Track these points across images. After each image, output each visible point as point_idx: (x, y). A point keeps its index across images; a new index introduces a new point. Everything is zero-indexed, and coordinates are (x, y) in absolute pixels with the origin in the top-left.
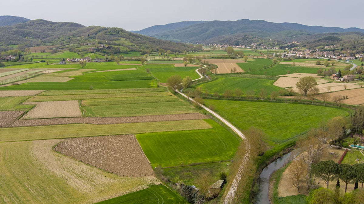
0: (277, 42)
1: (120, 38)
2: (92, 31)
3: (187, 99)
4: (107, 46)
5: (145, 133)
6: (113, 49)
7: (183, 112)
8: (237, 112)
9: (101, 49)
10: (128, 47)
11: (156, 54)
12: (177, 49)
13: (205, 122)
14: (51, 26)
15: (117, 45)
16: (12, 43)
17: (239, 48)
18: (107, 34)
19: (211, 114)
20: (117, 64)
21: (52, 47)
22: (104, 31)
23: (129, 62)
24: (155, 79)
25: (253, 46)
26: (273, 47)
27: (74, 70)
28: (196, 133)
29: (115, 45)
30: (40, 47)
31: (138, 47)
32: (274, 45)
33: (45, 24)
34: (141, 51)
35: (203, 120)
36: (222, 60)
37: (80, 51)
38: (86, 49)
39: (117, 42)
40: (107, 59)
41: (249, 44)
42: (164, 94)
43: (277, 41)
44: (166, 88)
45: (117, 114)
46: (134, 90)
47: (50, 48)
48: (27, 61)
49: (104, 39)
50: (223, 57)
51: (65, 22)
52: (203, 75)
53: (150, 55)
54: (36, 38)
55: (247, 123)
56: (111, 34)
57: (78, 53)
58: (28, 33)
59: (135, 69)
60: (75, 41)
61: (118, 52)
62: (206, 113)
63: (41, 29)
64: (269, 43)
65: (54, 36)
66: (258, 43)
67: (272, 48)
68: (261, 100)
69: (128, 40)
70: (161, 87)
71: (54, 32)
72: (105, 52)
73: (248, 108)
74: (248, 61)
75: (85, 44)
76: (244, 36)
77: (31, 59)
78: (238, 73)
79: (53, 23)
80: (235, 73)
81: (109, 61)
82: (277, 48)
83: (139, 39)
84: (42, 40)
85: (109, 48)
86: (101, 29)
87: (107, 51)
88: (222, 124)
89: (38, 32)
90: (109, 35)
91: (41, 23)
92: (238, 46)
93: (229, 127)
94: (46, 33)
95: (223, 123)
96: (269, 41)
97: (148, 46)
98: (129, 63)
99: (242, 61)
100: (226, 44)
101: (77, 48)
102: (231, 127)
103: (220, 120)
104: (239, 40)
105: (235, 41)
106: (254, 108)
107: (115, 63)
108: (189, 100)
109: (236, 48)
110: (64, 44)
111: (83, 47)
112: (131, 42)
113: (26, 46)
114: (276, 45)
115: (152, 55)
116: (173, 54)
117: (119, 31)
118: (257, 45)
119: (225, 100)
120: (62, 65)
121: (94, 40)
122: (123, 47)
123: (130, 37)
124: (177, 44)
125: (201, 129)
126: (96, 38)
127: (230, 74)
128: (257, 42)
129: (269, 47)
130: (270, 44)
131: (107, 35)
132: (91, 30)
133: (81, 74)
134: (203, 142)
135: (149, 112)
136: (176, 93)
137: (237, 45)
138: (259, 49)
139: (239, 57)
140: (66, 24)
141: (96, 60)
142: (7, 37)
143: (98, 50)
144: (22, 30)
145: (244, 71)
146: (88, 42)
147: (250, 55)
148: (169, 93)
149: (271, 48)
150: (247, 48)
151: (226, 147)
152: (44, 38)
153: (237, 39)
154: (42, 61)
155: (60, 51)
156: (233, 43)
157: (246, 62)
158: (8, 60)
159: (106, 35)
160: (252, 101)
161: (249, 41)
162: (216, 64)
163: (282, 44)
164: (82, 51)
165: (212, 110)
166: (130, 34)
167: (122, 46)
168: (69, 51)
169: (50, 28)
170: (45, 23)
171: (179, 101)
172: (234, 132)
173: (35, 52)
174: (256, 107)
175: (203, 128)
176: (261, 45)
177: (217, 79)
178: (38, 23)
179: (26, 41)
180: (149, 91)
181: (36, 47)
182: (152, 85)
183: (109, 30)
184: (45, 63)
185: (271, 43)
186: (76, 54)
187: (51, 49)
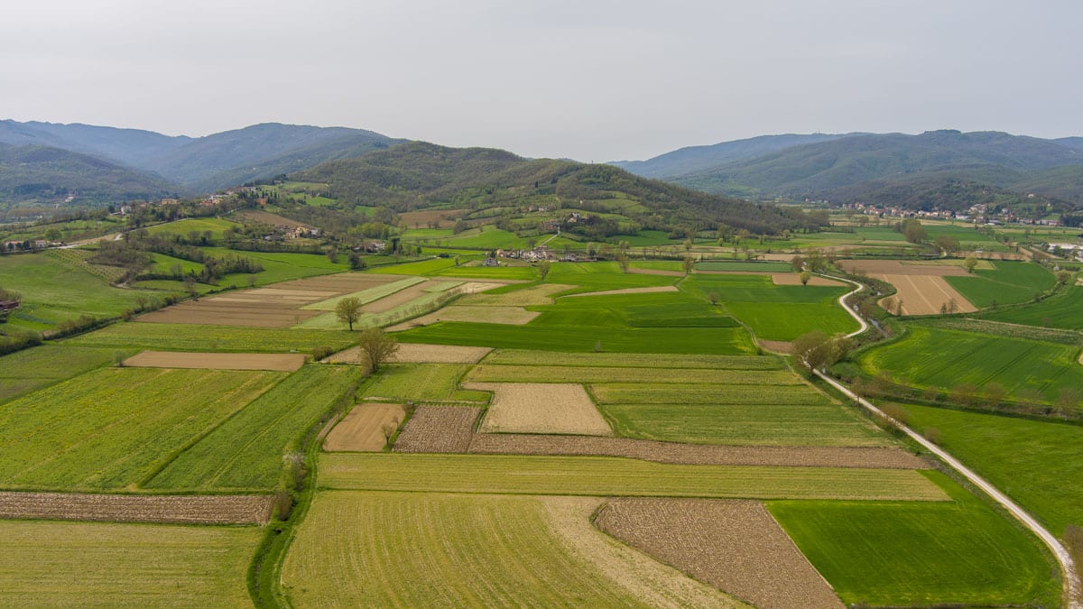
0: (1053, 204)
1: (613, 193)
2: (543, 172)
3: (855, 402)
4: (585, 215)
5: (786, 499)
6: (602, 225)
7: (855, 443)
8: (1003, 455)
9: (573, 225)
10: (636, 217)
11: (708, 238)
12: (763, 223)
13: (925, 478)
14: (444, 159)
15: (608, 212)
16: (362, 201)
17: (935, 219)
18: (581, 181)
19: (935, 457)
20: (621, 271)
21: (452, 213)
22: (573, 175)
23: (650, 263)
24: (740, 326)
25: (977, 213)
26: (1040, 217)
27: (528, 286)
28: (913, 511)
29: (604, 211)
30: (425, 211)
31: (660, 217)
32: (1043, 213)
33: (429, 153)
34: (669, 231)
35: (918, 470)
36: (896, 263)
37: (523, 227)
38: (538, 224)
39: (606, 204)
40: (592, 253)
41: (963, 207)
42: (781, 377)
43: (1054, 201)
44: (781, 360)
45: (692, 434)
46: (702, 360)
47: (447, 217)
48: (409, 254)
49: (573, 196)
50: (899, 255)
51: (475, 148)
52: (866, 321)
53: (696, 240)
54: (412, 189)
55: (1042, 492)
56: (592, 183)
57: (518, 235)
58: (393, 176)
59: (674, 289)
60: (505, 200)
61: (612, 233)
62: (918, 451)
63: (422, 165)
64: (1025, 205)
65: (453, 185)
66: (993, 205)
67: (1038, 222)
68: (1059, 416)
69: (633, 197)
70: (768, 354)
71: (451, 174)
72: (581, 233)
73: (1033, 444)
74: (977, 272)
75: (530, 209)
76: (946, 183)
77: (419, 251)
78: (961, 316)
79: (446, 150)
80: (952, 316)
81: (600, 259)
82: (1051, 222)
83: (662, 195)
84: (427, 195)
85: (591, 221)
86: (566, 166)
87: (587, 229)
88: (974, 491)
89: (415, 174)
90: (586, 183)
91: (420, 151)
92: (931, 212)
93: (1000, 504)
94: (432, 176)
95: (976, 488)
96: (1027, 200)
97: (686, 214)
98: (650, 268)
99: (956, 267)
100: (894, 206)
101: (513, 221)
102: (1002, 502)
103: (965, 479)
104: (931, 193)
105: (921, 198)
106: (1048, 443)
107: (614, 266)
108: (860, 406)
109: (923, 217)
110: (479, 207)
111: (527, 219)
112: (643, 204)
113: (393, 211)
114: (1050, 213)
115: (700, 240)
116: (757, 238)
117: (610, 175)
118: (988, 211)
119: (956, 409)
120: (490, 270)
121: (550, 196)
122: (623, 217)
123: (639, 189)
124: (760, 207)
125: (921, 499)
126: (554, 193)
127: (938, 317)
128: (988, 202)
129: (1027, 217)
130: (1029, 209)
131: (581, 186)
132: (539, 169)
133: (549, 301)
134: (943, 543)
135: (770, 436)
136: (814, 379)
137: (926, 210)
138: (996, 224)
139: (945, 254)
140: (477, 151)
141: (568, 257)
142: (350, 188)
143: (566, 227)
144: (380, 168)
145: (976, 310)
146: (538, 204)
147: (975, 248)
148: (795, 377)
149: (1034, 223)
150: (958, 217)
151: (1009, 564)
152: (429, 189)
153: (927, 191)
154: (442, 256)
155: (474, 226)
156: (914, 202)
157: (971, 275)
158: (369, 251)
159: (580, 183)
160: (1032, 418)
161: (964, 200)
162: (885, 278)
163: (1070, 210)
164: (527, 229)
165: (932, 441)
166: (638, 180)
167: (621, 214)
168: (494, 227)
169: (440, 162)
170: (430, 151)
171: (833, 406)
172: (1017, 520)
173: (415, 227)
174: (1056, 443)
175: (928, 499)
176: (1000, 211)
177: (907, 334)
178: (413, 151)
179: (391, 196)
180: (741, 367)
181: (416, 214)
182: (739, 347)
183: (586, 171)
184: (450, 261)
185: (1034, 206)
186: (513, 236)
187: (451, 219)
